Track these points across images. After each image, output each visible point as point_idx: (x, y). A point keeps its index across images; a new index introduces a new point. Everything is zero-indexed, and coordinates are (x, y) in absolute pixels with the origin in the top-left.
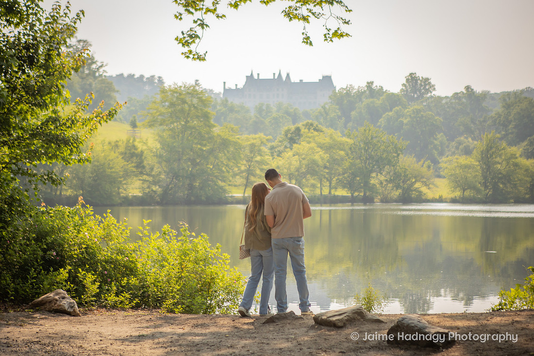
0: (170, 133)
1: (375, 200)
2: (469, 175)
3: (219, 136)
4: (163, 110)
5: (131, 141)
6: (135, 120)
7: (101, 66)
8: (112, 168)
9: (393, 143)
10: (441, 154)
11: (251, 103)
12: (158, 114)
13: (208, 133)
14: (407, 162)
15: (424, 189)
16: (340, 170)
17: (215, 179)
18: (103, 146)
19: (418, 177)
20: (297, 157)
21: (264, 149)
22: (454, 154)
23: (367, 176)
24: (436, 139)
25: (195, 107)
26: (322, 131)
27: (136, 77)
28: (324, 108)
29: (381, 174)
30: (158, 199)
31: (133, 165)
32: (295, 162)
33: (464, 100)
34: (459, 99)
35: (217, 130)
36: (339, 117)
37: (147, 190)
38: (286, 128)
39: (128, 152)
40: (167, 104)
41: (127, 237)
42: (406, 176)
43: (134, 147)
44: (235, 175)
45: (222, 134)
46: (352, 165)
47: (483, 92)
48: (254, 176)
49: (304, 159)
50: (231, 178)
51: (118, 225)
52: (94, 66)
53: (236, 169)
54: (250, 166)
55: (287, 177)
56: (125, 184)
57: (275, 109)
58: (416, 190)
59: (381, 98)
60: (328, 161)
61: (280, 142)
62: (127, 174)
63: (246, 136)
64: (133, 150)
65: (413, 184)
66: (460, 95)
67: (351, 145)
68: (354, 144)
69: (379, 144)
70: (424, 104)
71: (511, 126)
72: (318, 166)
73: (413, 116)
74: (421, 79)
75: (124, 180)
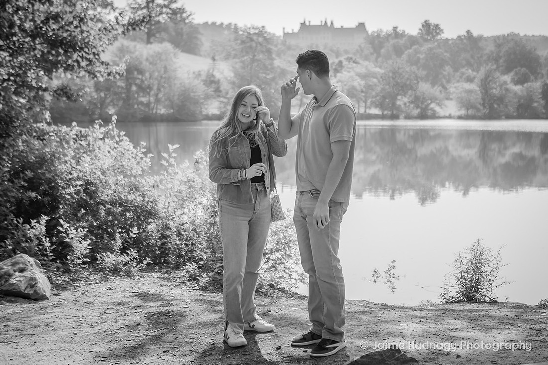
0: (241, 64)
1: (401, 117)
2: (472, 98)
3: (279, 67)
4: (236, 47)
5: (211, 71)
6: (215, 55)
7: (190, 15)
8: (195, 92)
9: (414, 73)
10: (449, 81)
12: (231, 50)
13: (271, 64)
14: (425, 87)
15: (438, 109)
16: (374, 93)
17: (275, 101)
18: (189, 75)
19: (434, 99)
22: (458, 81)
23: (394, 98)
24: (445, 71)
25: (261, 45)
26: (359, 63)
27: (217, 24)
28: (360, 47)
29: (405, 96)
31: (212, 89)
33: (465, 41)
34: (462, 40)
35: (277, 63)
39: (208, 79)
40: (239, 42)
41: (147, 166)
42: (424, 98)
43: (213, 76)
45: (281, 66)
46: (383, 89)
47: (478, 36)
49: (345, 85)
51: (135, 151)
52: (184, 15)
56: (207, 104)
58: (432, 109)
59: (404, 39)
60: (364, 87)
62: (207, 97)
64: (212, 79)
65: (429, 104)
66: (463, 38)
67: (382, 74)
68: (385, 73)
69: (404, 74)
70: (436, 44)
71: (501, 61)
72: (356, 90)
73: (427, 53)
74: (433, 25)
75: (205, 101)
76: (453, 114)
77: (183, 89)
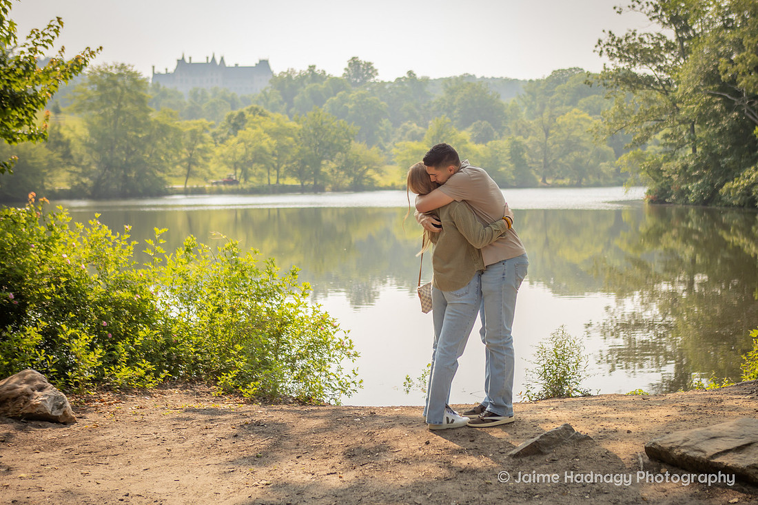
0: (101, 118)
1: (327, 189)
3: (156, 121)
4: (92, 93)
6: (57, 106)
8: (34, 159)
9: (344, 128)
10: (387, 140)
11: (184, 89)
12: (86, 98)
13: (145, 118)
14: (357, 148)
15: (376, 177)
16: (289, 157)
17: (153, 169)
19: (371, 164)
20: (242, 144)
21: (208, 136)
22: (400, 139)
23: (317, 164)
24: (381, 125)
25: (128, 90)
26: (267, 116)
28: (264, 92)
29: (332, 161)
30: (89, 193)
31: (60, 154)
32: (241, 150)
33: (406, 85)
34: (402, 83)
35: (154, 116)
36: (281, 103)
37: (76, 183)
38: (229, 113)
40: (96, 86)
41: (128, 257)
42: (358, 163)
43: (59, 135)
44: (175, 164)
45: (160, 120)
46: (301, 151)
47: (422, 78)
48: (196, 164)
49: (250, 146)
50: (170, 168)
51: (113, 238)
53: (176, 158)
54: (191, 155)
55: (233, 166)
56: (51, 176)
57: (210, 94)
58: (368, 177)
59: (325, 82)
60: (276, 148)
61: (223, 128)
62: (52, 165)
63: (186, 121)
64: (58, 139)
65: (364, 171)
66: (403, 80)
67: (300, 131)
68: (303, 129)
69: (330, 130)
70: (368, 89)
71: (455, 112)
72: (266, 153)
73: (358, 101)
74: (363, 63)
75: (49, 171)
76: (396, 185)
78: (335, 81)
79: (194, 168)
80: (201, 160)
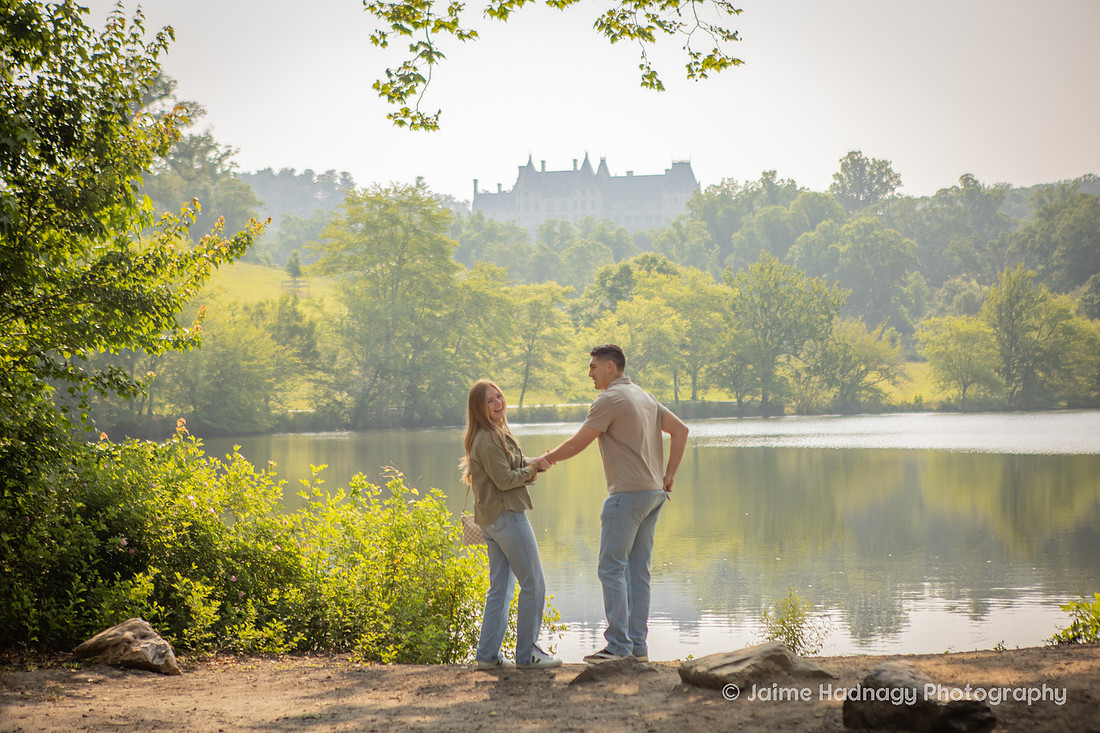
0: (369, 284)
1: (786, 410)
2: (975, 354)
3: (467, 287)
4: (352, 239)
5: (289, 304)
6: (297, 261)
7: (227, 154)
8: (251, 359)
9: (819, 293)
10: (917, 312)
11: (529, 221)
12: (342, 246)
13: (446, 282)
14: (849, 330)
15: (884, 386)
16: (714, 350)
17: (460, 376)
18: (233, 315)
19: (873, 361)
20: (625, 326)
21: (560, 313)
22: (942, 312)
23: (768, 361)
24: (905, 285)
25: (417, 232)
26: (675, 273)
27: (297, 174)
28: (677, 226)
29: (797, 356)
30: (347, 418)
31: (295, 350)
33: (959, 203)
34: (950, 201)
35: (462, 277)
36: (709, 245)
37: (325, 402)
38: (602, 269)
39: (284, 325)
40: (360, 225)
41: (276, 500)
42: (847, 359)
43: (298, 317)
44: (501, 366)
45: (473, 285)
46: (738, 339)
48: (540, 367)
49: (640, 330)
50: (493, 373)
51: (256, 476)
52: (212, 154)
53: (504, 354)
54: (530, 347)
56: (280, 390)
57: (578, 231)
58: (868, 387)
59: (792, 203)
60: (689, 334)
61: (591, 297)
62: (283, 371)
63: (522, 286)
64: (294, 322)
65: (862, 375)
66: (951, 194)
67: (735, 299)
68: (741, 297)
69: (792, 297)
70: (879, 213)
71: (1056, 253)
72: (668, 342)
73: (857, 237)
74: (871, 162)
75: (277, 382)
76: (925, 401)
77: (220, 350)
78: (813, 199)
79: (536, 372)
80: (548, 358)
